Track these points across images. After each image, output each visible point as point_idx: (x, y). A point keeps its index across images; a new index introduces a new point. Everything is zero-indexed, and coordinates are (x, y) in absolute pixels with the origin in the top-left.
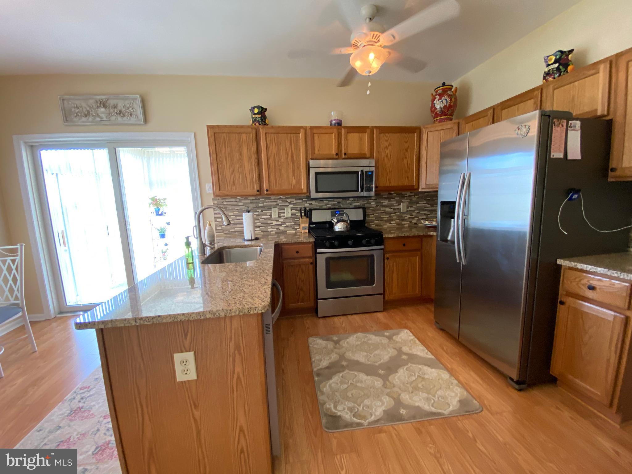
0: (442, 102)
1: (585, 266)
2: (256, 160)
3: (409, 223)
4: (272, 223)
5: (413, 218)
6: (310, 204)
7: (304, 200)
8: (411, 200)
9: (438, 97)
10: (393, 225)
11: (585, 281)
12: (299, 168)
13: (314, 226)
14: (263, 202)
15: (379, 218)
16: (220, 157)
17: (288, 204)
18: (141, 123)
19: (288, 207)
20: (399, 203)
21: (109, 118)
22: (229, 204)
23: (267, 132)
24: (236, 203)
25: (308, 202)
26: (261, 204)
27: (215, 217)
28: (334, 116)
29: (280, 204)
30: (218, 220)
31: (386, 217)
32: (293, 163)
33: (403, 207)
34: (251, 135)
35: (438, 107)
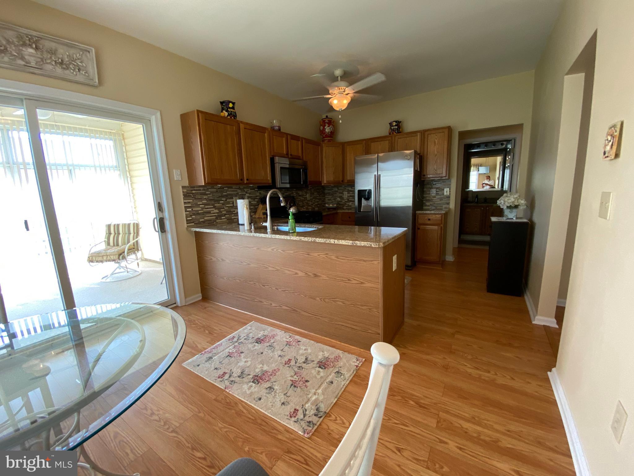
0: (330, 128)
2: (238, 152)
3: (311, 207)
4: (234, 211)
5: (313, 204)
8: (311, 192)
9: (327, 125)
11: (426, 218)
17: (245, 193)
18: (95, 83)
20: (306, 193)
22: (198, 193)
23: (244, 127)
24: (204, 191)
26: (224, 193)
28: (275, 123)
29: (239, 194)
30: (188, 210)
34: (235, 128)
35: (326, 130)
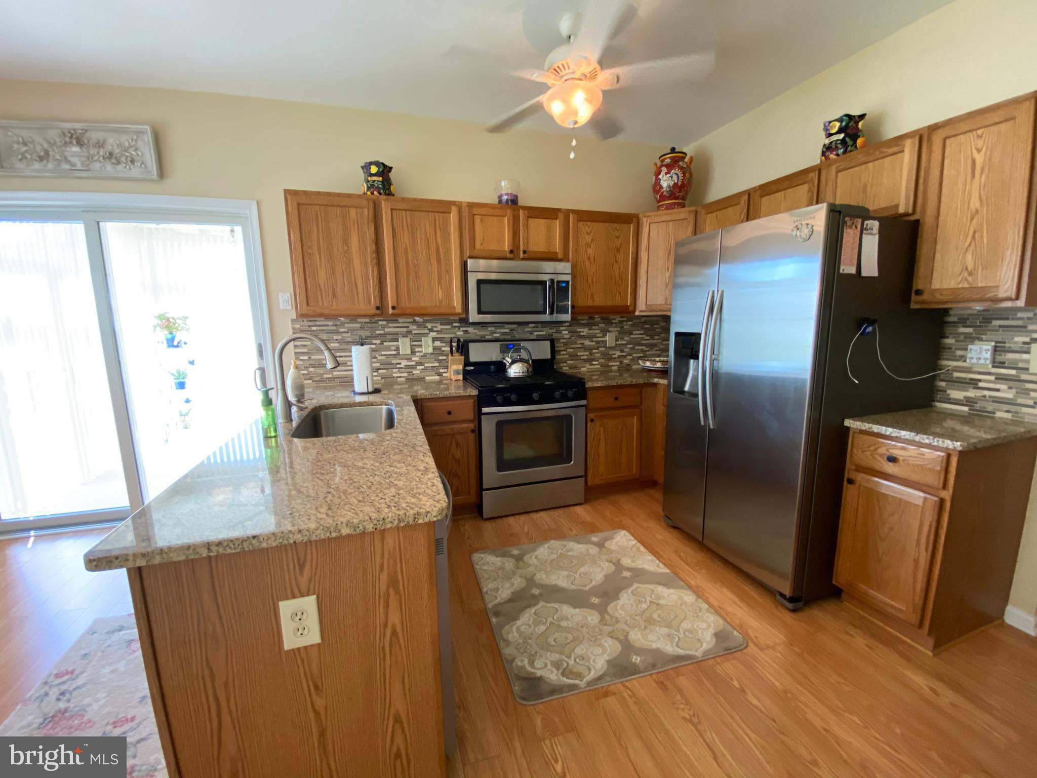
0: (672, 177)
1: (884, 428)
2: (374, 255)
3: (618, 363)
4: (400, 364)
5: (625, 357)
6: (466, 332)
7: (455, 324)
8: (622, 328)
9: (664, 170)
10: (596, 367)
11: (882, 450)
12: (448, 271)
13: (472, 368)
14: (383, 327)
15: (574, 356)
16: (309, 247)
17: (427, 331)
18: (153, 177)
19: (427, 336)
20: (605, 332)
21: (88, 165)
22: (322, 330)
23: (393, 208)
24: (334, 328)
25: (462, 329)
26: (380, 330)
27: (295, 353)
28: (506, 187)
29: (414, 332)
30: (301, 358)
31: (584, 354)
32: (439, 261)
33: (610, 339)
34: (366, 211)
35: (664, 184)
